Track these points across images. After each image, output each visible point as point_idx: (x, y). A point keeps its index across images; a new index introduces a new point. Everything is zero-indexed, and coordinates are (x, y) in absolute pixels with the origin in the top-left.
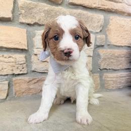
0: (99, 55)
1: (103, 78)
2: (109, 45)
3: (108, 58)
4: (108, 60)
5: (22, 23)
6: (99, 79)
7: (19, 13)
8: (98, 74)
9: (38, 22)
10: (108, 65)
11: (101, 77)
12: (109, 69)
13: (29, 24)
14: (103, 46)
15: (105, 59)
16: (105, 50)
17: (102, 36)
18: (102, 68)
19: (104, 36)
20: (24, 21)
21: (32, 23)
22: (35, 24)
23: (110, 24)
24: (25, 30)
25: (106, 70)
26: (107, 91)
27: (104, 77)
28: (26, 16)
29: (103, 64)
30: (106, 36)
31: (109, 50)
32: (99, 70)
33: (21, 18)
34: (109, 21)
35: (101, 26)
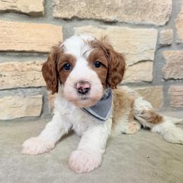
0: (163, 59)
1: (169, 92)
2: (179, 44)
3: (177, 63)
4: (177, 66)
5: (57, 19)
6: (162, 93)
7: (53, 4)
8: (162, 87)
9: (78, 15)
10: (176, 73)
11: (165, 90)
12: (178, 79)
13: (65, 19)
14: (169, 46)
15: (172, 65)
16: (172, 51)
17: (168, 30)
18: (167, 77)
19: (172, 30)
20: (59, 15)
21: (70, 17)
22: (74, 18)
23: (181, 12)
24: (61, 27)
25: (172, 81)
26: (173, 110)
27: (169, 90)
28: (61, 7)
29: (168, 72)
30: (175, 30)
31: (178, 51)
32: (163, 80)
33: (55, 11)
34: (180, 7)
35: (167, 17)
